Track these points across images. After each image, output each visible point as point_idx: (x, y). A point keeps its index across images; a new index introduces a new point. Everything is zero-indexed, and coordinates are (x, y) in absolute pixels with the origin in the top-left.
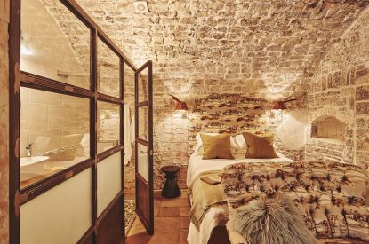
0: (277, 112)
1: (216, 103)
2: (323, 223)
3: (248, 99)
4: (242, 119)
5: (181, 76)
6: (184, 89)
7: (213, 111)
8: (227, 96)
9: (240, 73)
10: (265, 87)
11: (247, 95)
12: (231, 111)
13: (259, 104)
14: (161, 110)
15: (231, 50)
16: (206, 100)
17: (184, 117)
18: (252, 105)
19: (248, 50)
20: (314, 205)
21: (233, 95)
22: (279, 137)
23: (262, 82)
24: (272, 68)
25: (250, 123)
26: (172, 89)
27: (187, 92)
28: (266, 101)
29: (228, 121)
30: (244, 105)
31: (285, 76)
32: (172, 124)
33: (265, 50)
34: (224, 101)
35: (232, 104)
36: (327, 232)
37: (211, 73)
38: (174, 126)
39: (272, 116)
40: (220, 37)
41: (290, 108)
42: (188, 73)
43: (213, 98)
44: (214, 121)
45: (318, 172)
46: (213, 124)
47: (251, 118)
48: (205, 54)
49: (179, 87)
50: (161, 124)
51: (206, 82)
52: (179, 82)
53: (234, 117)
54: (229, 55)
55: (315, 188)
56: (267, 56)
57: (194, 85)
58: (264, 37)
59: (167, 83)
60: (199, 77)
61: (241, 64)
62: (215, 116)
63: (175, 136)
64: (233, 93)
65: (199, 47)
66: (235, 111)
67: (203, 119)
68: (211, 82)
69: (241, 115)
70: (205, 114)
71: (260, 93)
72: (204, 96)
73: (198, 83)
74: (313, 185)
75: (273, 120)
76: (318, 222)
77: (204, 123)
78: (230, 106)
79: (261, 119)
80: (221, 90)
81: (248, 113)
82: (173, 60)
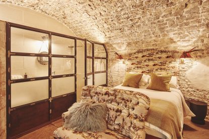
0: (186, 60)
1: (140, 55)
2: (119, 125)
3: (162, 52)
4: (157, 65)
5: (119, 41)
6: (123, 48)
7: (138, 60)
8: (148, 50)
9: (152, 35)
10: (175, 42)
11: (162, 49)
12: (149, 60)
13: (170, 54)
14: (113, 60)
15: (139, 24)
16: (135, 53)
17: (124, 63)
18: (164, 55)
19: (149, 21)
20: (118, 113)
21: (151, 49)
22: (189, 78)
23: (171, 39)
24: (175, 29)
25: (162, 67)
26: (117, 48)
27: (125, 50)
28: (178, 52)
29: (147, 66)
30: (158, 56)
31: (189, 32)
32: (118, 67)
33: (161, 18)
34: (145, 54)
35: (150, 55)
36: (119, 130)
37: (134, 38)
38: (119, 68)
39: (182, 63)
40: (128, 18)
41: (200, 56)
42: (122, 39)
43: (139, 52)
44: (139, 66)
45: (125, 96)
46: (138, 67)
47: (163, 64)
48: (126, 28)
49: (120, 47)
50: (114, 66)
51: (134, 43)
52: (120, 45)
53: (151, 63)
54: (139, 26)
55: (121, 105)
56: (165, 22)
57: (128, 46)
58: (154, 11)
59: (114, 46)
60: (128, 41)
61: (150, 30)
62: (139, 63)
63: (120, 73)
64: (152, 48)
65: (121, 25)
66: (152, 60)
67: (132, 64)
68: (136, 43)
69: (156, 62)
70: (134, 61)
71: (172, 47)
72: (134, 51)
73: (129, 44)
74: (121, 102)
75: (183, 66)
76: (116, 123)
77: (133, 66)
78: (149, 57)
79: (171, 65)
80: (144, 47)
81: (161, 61)
82: (112, 34)
